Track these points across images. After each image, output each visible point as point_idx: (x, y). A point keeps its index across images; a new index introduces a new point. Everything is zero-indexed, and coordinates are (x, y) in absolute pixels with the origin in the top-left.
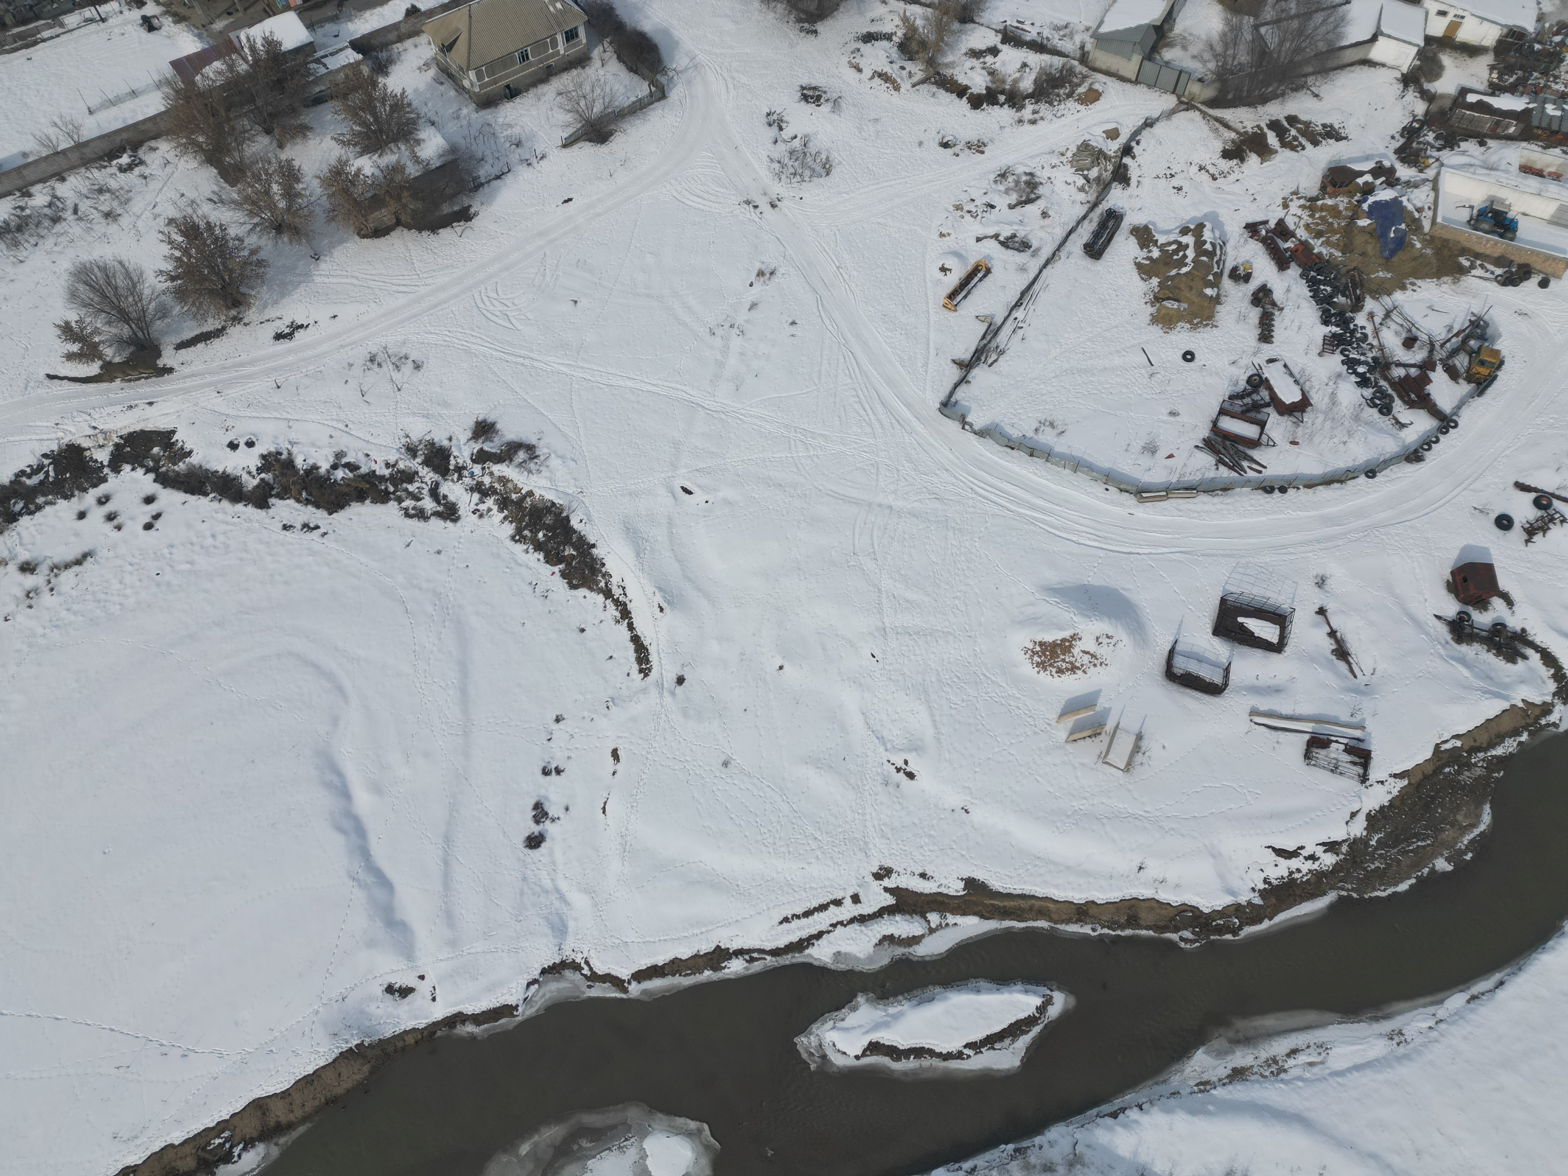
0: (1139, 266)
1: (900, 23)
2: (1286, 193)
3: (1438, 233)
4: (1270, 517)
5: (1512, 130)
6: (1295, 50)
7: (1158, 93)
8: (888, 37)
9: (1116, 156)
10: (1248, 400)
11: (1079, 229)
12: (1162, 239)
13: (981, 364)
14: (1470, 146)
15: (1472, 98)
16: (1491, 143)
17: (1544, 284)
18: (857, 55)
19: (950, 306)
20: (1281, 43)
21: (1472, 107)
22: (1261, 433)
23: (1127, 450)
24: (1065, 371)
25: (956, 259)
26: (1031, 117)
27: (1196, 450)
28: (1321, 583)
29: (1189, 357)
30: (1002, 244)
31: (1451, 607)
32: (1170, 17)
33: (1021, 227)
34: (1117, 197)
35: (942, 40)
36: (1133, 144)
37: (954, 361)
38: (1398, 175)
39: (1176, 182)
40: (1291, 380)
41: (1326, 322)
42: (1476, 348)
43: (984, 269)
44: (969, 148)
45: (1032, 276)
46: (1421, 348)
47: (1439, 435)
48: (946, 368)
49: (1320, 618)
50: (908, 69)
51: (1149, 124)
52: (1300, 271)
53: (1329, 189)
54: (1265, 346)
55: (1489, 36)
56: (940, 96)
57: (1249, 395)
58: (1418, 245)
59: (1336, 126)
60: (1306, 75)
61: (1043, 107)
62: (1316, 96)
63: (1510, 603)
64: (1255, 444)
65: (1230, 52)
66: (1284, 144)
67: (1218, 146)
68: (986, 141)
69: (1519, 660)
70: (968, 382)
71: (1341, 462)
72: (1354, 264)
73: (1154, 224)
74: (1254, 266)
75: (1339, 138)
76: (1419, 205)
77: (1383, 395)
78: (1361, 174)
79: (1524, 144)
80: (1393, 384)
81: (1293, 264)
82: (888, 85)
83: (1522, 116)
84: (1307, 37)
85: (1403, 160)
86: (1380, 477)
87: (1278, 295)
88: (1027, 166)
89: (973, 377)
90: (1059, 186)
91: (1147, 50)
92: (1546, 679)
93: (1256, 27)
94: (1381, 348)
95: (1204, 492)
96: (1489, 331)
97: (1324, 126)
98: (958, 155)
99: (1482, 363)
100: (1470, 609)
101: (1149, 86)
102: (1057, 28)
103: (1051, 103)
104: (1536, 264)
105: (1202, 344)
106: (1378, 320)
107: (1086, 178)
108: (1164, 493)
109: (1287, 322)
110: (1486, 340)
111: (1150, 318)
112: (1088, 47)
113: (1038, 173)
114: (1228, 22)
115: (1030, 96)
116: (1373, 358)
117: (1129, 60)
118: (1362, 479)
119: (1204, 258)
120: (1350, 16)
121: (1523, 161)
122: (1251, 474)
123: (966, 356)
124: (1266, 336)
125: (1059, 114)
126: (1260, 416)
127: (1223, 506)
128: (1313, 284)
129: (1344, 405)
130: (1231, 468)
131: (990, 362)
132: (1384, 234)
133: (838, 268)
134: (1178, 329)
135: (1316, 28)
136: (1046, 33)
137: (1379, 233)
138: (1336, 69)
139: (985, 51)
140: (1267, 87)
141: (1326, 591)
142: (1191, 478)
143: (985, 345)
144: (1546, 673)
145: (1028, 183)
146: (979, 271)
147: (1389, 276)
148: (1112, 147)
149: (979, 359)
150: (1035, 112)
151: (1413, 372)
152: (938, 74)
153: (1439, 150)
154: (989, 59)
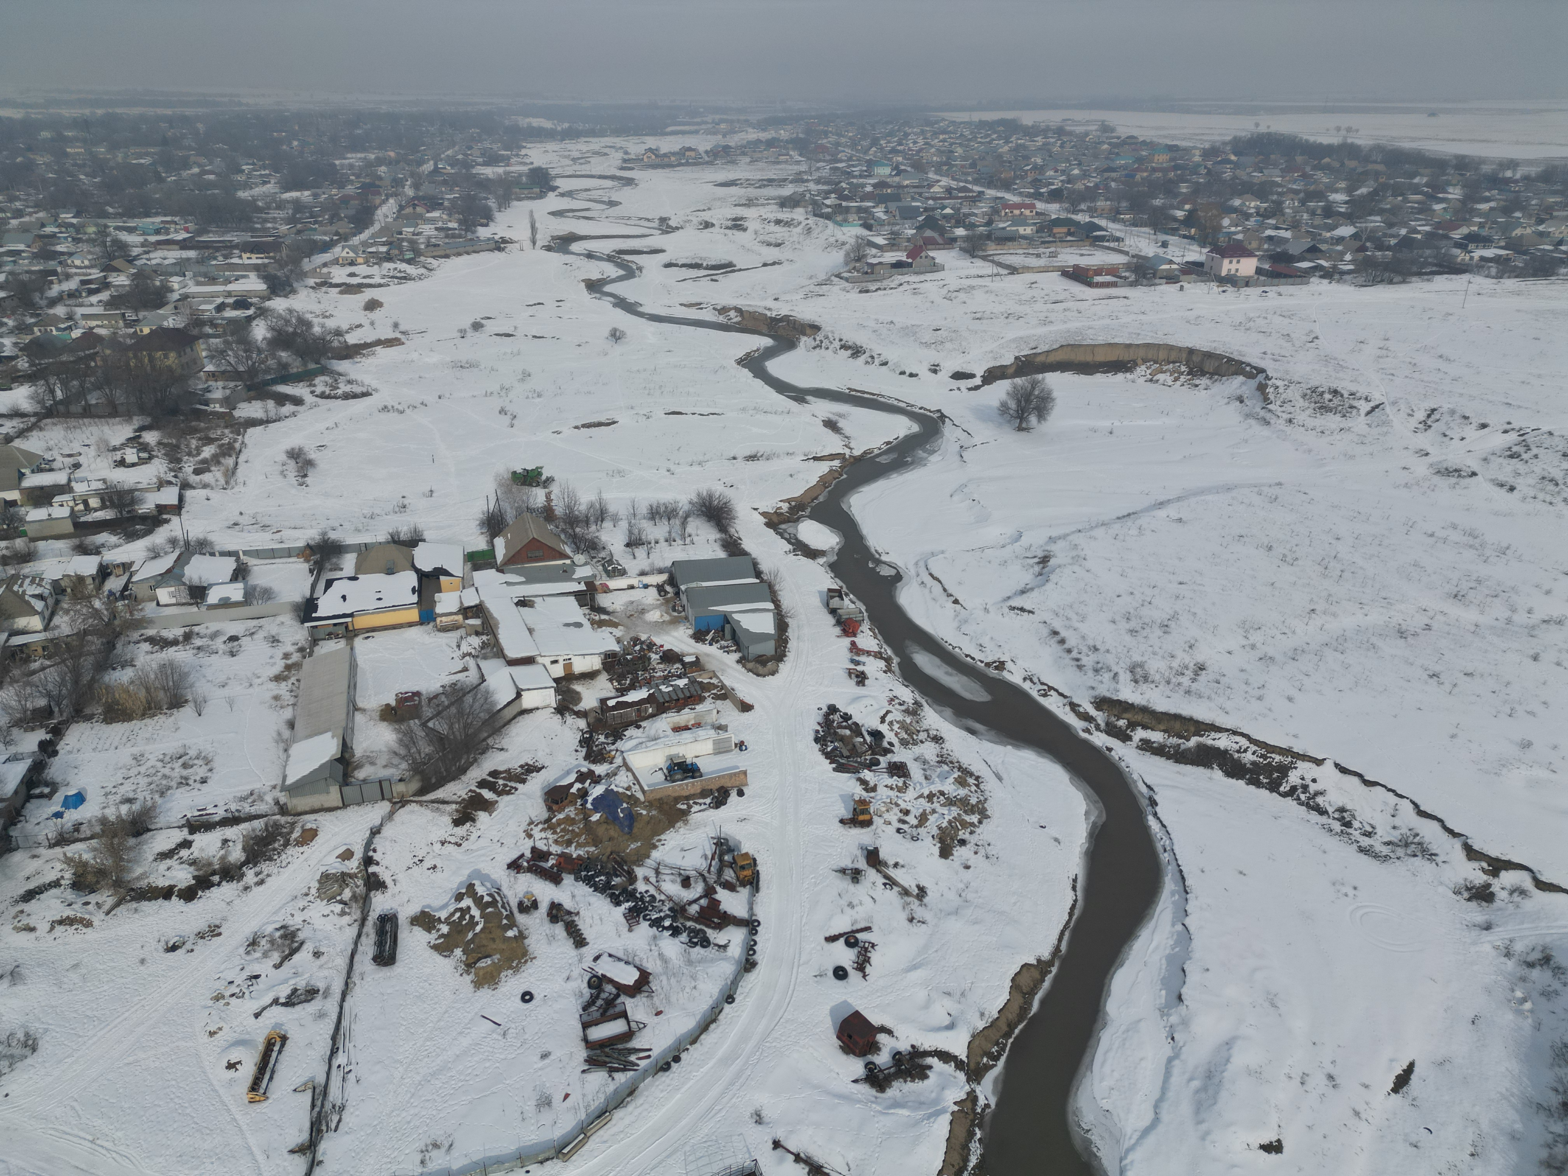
0: (436, 948)
1: (65, 866)
2: (524, 826)
3: (651, 797)
4: (683, 1090)
5: (650, 710)
6: (465, 727)
7: (370, 806)
8: (56, 884)
9: (360, 871)
10: (600, 1002)
11: (360, 948)
12: (443, 915)
13: (326, 1135)
14: (631, 732)
15: (611, 703)
16: (643, 724)
17: (741, 793)
18: (23, 917)
19: (257, 1098)
20: (451, 727)
21: (614, 708)
22: (628, 1023)
23: (523, 1119)
24: (420, 1084)
25: (241, 1048)
26: (256, 880)
27: (585, 1075)
28: (759, 1119)
29: (527, 997)
30: (283, 1004)
31: (856, 1067)
32: (346, 747)
33: (298, 979)
34: (380, 903)
35: (122, 859)
36: (371, 853)
37: (292, 1152)
38: (597, 773)
39: (428, 863)
40: (622, 964)
41: (618, 904)
42: (731, 860)
43: (278, 1039)
44: (202, 938)
45: (334, 1017)
46: (696, 882)
47: (754, 937)
48: (286, 1164)
49: (779, 1151)
50: (93, 902)
51: (375, 832)
52: (572, 877)
53: (555, 807)
54: (584, 950)
55: (595, 663)
56: (144, 908)
57: (597, 997)
58: (644, 812)
59: (531, 763)
60: (485, 740)
61: (265, 867)
62: (502, 749)
63: (889, 1032)
64: (629, 1035)
65: (413, 750)
66: (499, 794)
67: (447, 820)
68: (217, 923)
69: (928, 1072)
70: (320, 1162)
71: (703, 1005)
72: (609, 850)
73: (429, 906)
74: (535, 893)
75: (538, 770)
76: (626, 785)
77: (697, 932)
78: (571, 785)
79: (664, 715)
80: (696, 920)
81: (564, 875)
82: (75, 927)
83: (650, 699)
84: (469, 715)
85: (594, 762)
86: (738, 998)
87: (568, 904)
88: (275, 922)
89: (324, 1154)
90: (318, 922)
91: (341, 779)
92: (953, 1073)
93: (424, 725)
94: (670, 898)
95: (615, 1108)
96: (731, 843)
97: (522, 766)
98: (192, 950)
99: (743, 868)
100: (870, 1058)
101: (359, 804)
102: (243, 799)
103: (270, 859)
104: (728, 784)
105: (532, 980)
106: (653, 880)
107: (341, 902)
108: (582, 1136)
109: (589, 921)
110: (733, 851)
111: (472, 985)
112: (283, 800)
113: (291, 923)
114: (398, 731)
115: (246, 863)
116: (670, 909)
117: (328, 793)
118: (727, 1008)
119: (490, 910)
120: (491, 688)
121: (672, 725)
122: (643, 1063)
123: (304, 1137)
124: (580, 941)
125: (284, 864)
126: (618, 1009)
127: (639, 1110)
128: (589, 881)
129: (674, 958)
130: (624, 1070)
131: (333, 1126)
132: (616, 818)
133: (92, 1142)
134: (504, 979)
135: (471, 707)
136: (233, 807)
137: (611, 818)
138: (504, 726)
139: (176, 849)
140: (459, 760)
141: (768, 1123)
142: (597, 1103)
143: (319, 1113)
144: (950, 1068)
145: (284, 937)
146: (274, 1045)
147: (639, 844)
148: (353, 865)
149: (319, 1131)
150: (257, 874)
151: (704, 902)
152: (133, 890)
153: (613, 744)
154: (184, 853)
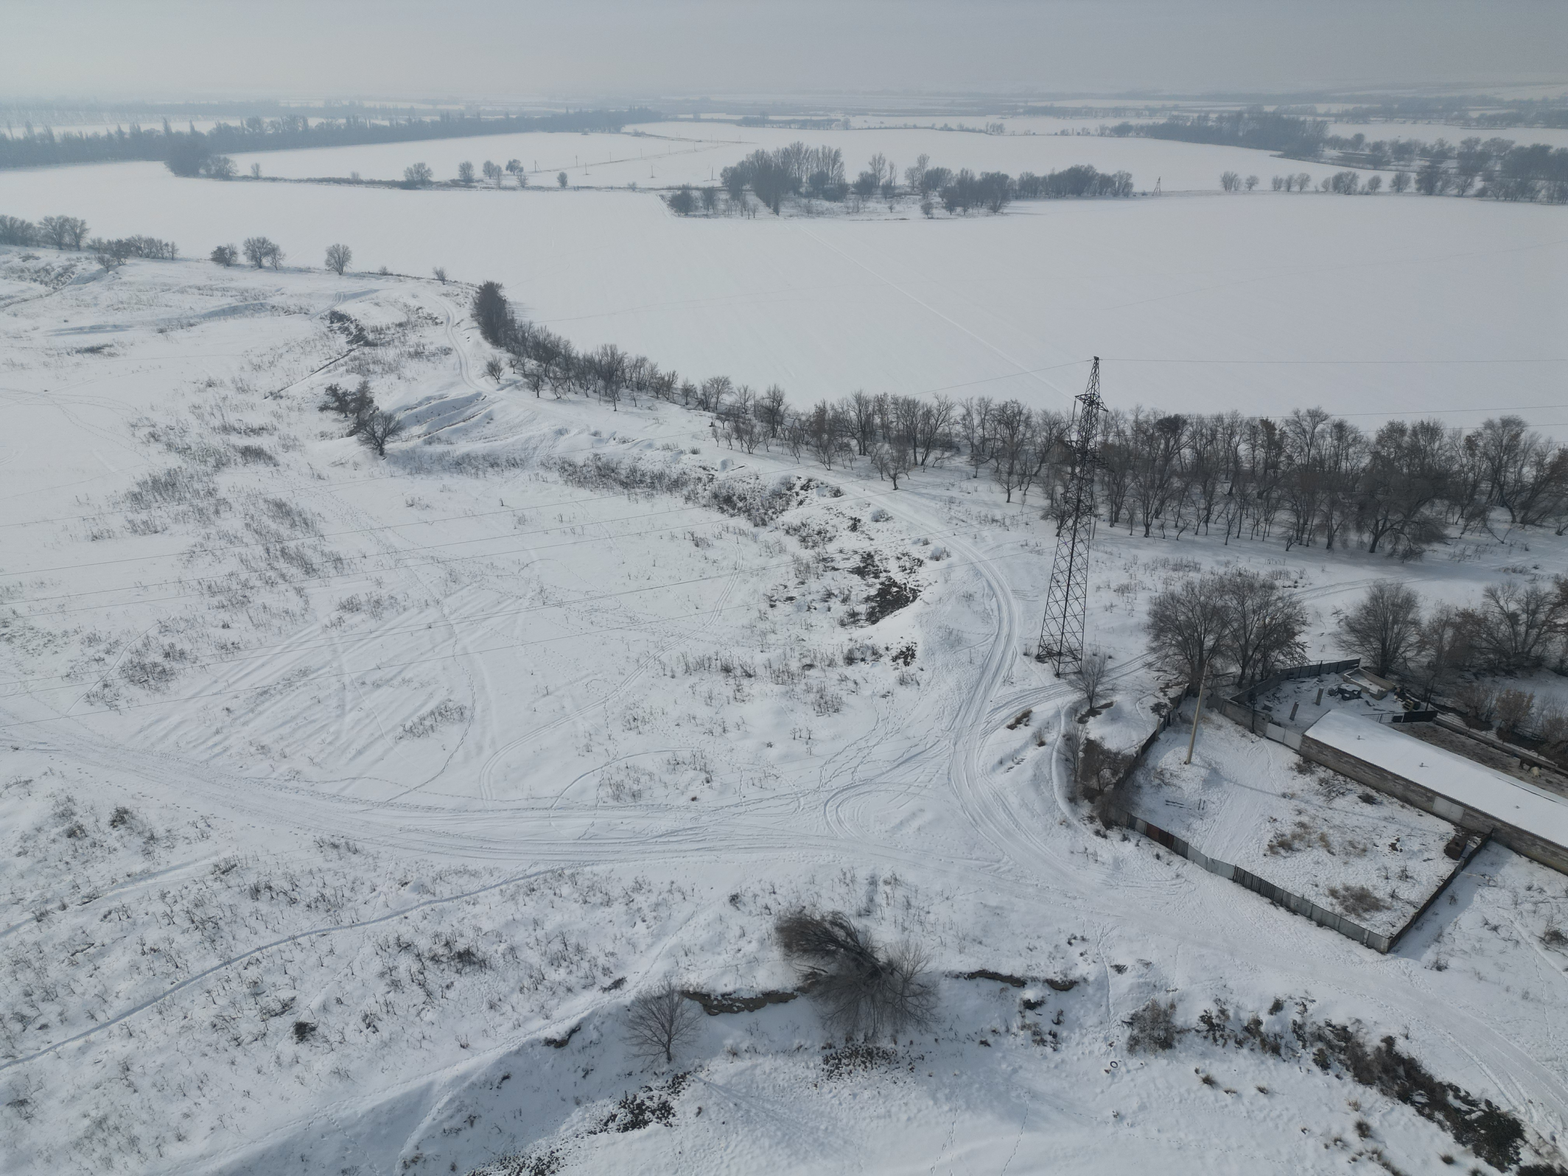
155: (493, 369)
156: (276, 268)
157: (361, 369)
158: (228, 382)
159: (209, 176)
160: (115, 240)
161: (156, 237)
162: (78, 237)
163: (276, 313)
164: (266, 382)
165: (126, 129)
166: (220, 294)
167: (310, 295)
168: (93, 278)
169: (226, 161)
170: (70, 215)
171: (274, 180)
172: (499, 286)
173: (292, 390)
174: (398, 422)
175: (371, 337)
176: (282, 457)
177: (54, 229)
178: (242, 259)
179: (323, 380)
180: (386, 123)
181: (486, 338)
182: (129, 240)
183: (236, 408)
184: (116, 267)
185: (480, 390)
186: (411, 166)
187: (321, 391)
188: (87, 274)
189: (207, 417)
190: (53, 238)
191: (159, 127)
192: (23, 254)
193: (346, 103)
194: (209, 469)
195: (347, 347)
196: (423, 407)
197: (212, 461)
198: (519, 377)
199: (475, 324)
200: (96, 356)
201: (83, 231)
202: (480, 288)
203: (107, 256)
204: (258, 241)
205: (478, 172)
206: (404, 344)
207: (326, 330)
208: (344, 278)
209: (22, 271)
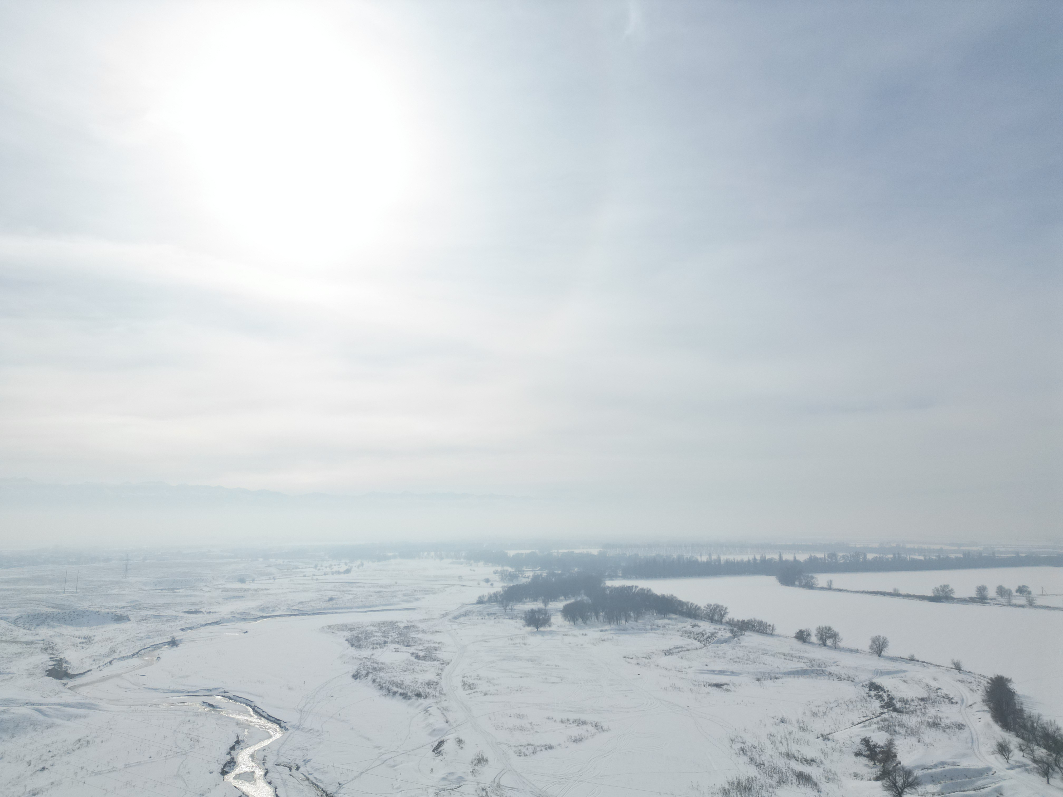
155: (1003, 749)
156: (835, 647)
157: (889, 728)
158: (794, 722)
159: (801, 586)
160: (741, 620)
161: (764, 621)
162: (722, 616)
163: (831, 678)
164: (820, 726)
165: (758, 557)
166: (797, 660)
167: (856, 668)
168: (726, 641)
169: (812, 578)
170: (720, 604)
171: (840, 590)
172: (1009, 681)
173: (836, 736)
174: (916, 778)
175: (898, 705)
176: (824, 786)
177: (711, 611)
178: (814, 639)
179: (860, 732)
180: (922, 558)
181: (996, 721)
182: (749, 621)
183: (797, 741)
184: (739, 636)
185: (990, 765)
186: (938, 586)
187: (858, 740)
188: (722, 638)
189: (778, 744)
190: (709, 616)
191: (776, 557)
192: (693, 624)
193: (894, 545)
194: (774, 783)
195: (879, 711)
196: (938, 770)
197: (776, 777)
198: (1028, 761)
199: (986, 708)
200: (719, 690)
201: (725, 613)
202: (991, 679)
203: (735, 629)
204: (826, 628)
205: (991, 593)
206: (924, 714)
207: (865, 695)
208: (882, 659)
209: (691, 633)
